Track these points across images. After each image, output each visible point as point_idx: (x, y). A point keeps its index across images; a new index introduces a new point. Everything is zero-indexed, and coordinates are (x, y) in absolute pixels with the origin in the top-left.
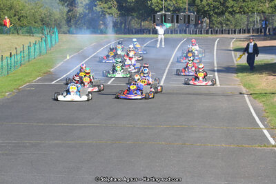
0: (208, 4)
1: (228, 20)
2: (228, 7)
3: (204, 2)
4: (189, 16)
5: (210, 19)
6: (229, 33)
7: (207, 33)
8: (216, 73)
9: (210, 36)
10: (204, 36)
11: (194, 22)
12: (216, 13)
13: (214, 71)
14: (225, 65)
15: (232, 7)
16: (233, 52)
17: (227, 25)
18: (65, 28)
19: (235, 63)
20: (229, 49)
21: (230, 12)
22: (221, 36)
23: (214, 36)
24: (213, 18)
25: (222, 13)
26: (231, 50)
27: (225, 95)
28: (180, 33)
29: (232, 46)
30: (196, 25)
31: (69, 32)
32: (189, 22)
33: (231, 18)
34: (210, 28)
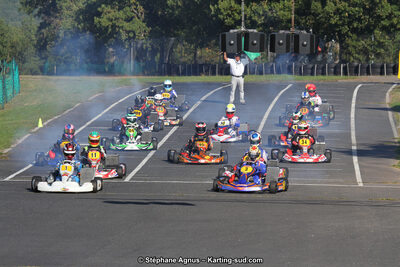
0: (338, 12)
1: (381, 45)
2: (379, 18)
3: (330, 7)
4: (297, 37)
5: (341, 42)
6: (382, 73)
7: (336, 73)
8: (355, 159)
9: (341, 79)
10: (330, 78)
11: (307, 50)
12: (354, 30)
13: (350, 153)
14: (375, 140)
15: (389, 17)
16: (390, 113)
17: (378, 55)
18: (34, 61)
19: (396, 136)
20: (383, 106)
21: (384, 28)
22: (365, 78)
23: (350, 79)
24: (348, 41)
25: (368, 31)
26: (386, 109)
27: (373, 203)
28: (279, 72)
29: (388, 100)
30: (312, 55)
31: (42, 71)
32: (296, 50)
33: (386, 40)
34: (342, 61)
